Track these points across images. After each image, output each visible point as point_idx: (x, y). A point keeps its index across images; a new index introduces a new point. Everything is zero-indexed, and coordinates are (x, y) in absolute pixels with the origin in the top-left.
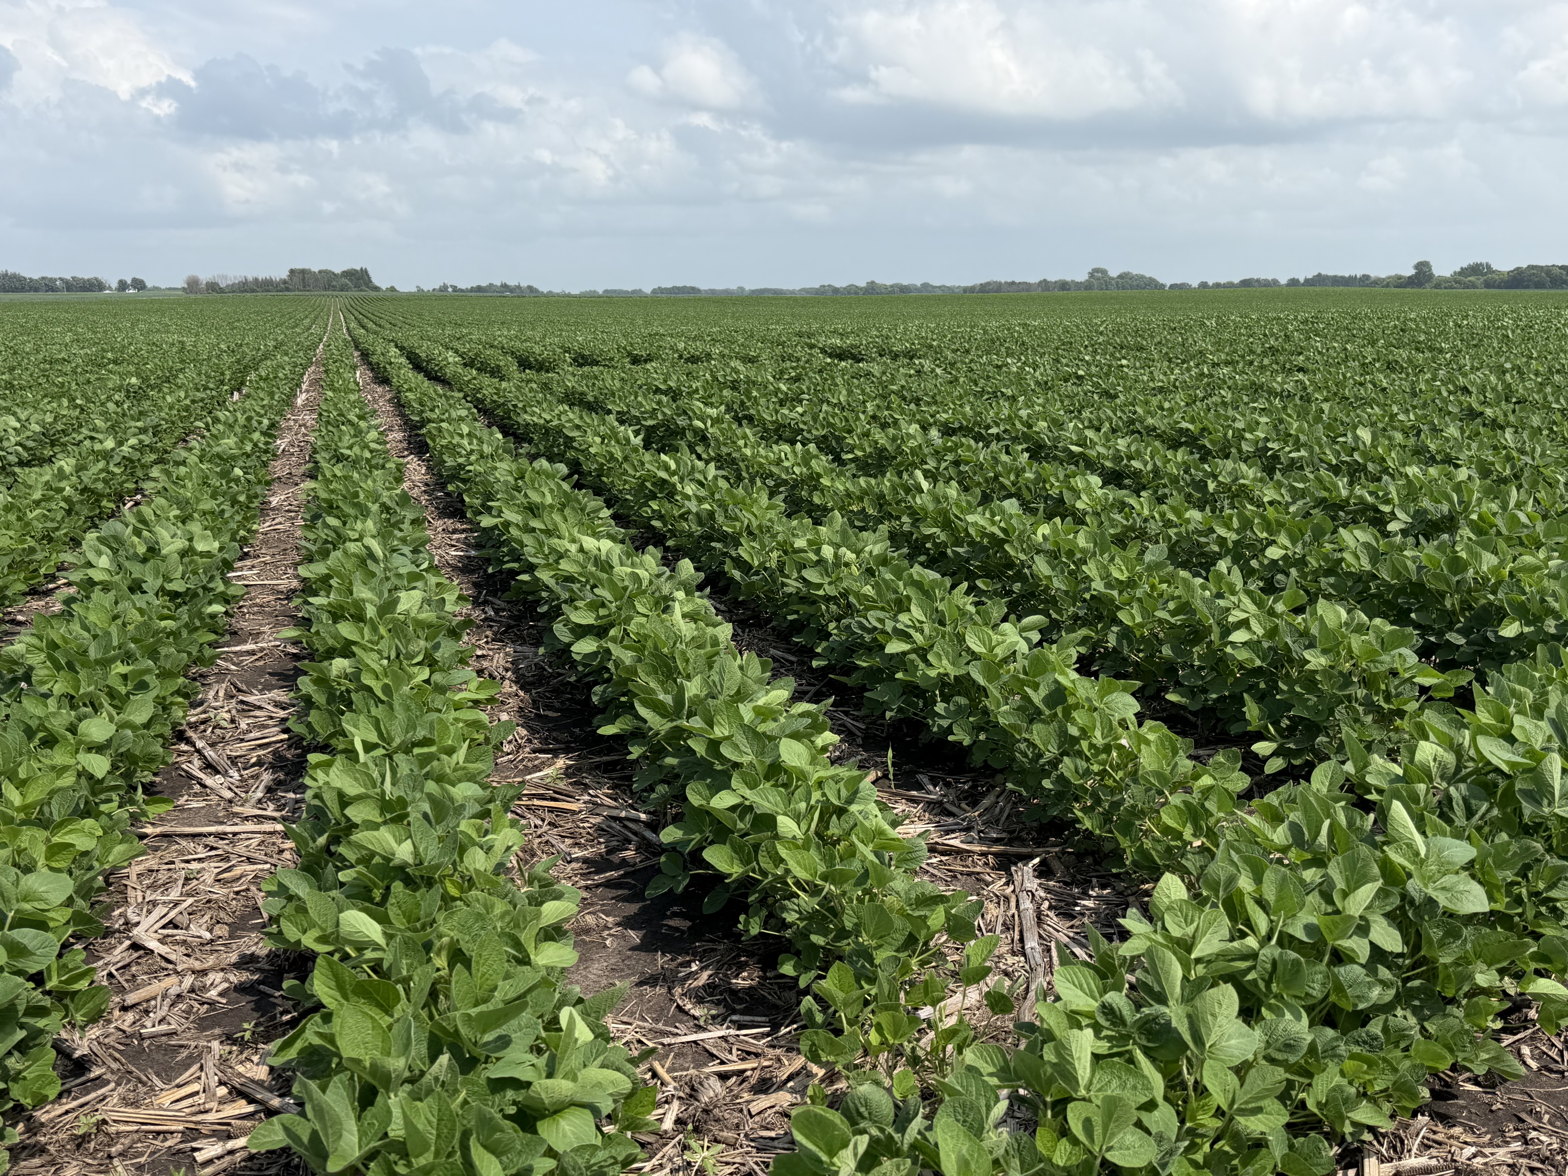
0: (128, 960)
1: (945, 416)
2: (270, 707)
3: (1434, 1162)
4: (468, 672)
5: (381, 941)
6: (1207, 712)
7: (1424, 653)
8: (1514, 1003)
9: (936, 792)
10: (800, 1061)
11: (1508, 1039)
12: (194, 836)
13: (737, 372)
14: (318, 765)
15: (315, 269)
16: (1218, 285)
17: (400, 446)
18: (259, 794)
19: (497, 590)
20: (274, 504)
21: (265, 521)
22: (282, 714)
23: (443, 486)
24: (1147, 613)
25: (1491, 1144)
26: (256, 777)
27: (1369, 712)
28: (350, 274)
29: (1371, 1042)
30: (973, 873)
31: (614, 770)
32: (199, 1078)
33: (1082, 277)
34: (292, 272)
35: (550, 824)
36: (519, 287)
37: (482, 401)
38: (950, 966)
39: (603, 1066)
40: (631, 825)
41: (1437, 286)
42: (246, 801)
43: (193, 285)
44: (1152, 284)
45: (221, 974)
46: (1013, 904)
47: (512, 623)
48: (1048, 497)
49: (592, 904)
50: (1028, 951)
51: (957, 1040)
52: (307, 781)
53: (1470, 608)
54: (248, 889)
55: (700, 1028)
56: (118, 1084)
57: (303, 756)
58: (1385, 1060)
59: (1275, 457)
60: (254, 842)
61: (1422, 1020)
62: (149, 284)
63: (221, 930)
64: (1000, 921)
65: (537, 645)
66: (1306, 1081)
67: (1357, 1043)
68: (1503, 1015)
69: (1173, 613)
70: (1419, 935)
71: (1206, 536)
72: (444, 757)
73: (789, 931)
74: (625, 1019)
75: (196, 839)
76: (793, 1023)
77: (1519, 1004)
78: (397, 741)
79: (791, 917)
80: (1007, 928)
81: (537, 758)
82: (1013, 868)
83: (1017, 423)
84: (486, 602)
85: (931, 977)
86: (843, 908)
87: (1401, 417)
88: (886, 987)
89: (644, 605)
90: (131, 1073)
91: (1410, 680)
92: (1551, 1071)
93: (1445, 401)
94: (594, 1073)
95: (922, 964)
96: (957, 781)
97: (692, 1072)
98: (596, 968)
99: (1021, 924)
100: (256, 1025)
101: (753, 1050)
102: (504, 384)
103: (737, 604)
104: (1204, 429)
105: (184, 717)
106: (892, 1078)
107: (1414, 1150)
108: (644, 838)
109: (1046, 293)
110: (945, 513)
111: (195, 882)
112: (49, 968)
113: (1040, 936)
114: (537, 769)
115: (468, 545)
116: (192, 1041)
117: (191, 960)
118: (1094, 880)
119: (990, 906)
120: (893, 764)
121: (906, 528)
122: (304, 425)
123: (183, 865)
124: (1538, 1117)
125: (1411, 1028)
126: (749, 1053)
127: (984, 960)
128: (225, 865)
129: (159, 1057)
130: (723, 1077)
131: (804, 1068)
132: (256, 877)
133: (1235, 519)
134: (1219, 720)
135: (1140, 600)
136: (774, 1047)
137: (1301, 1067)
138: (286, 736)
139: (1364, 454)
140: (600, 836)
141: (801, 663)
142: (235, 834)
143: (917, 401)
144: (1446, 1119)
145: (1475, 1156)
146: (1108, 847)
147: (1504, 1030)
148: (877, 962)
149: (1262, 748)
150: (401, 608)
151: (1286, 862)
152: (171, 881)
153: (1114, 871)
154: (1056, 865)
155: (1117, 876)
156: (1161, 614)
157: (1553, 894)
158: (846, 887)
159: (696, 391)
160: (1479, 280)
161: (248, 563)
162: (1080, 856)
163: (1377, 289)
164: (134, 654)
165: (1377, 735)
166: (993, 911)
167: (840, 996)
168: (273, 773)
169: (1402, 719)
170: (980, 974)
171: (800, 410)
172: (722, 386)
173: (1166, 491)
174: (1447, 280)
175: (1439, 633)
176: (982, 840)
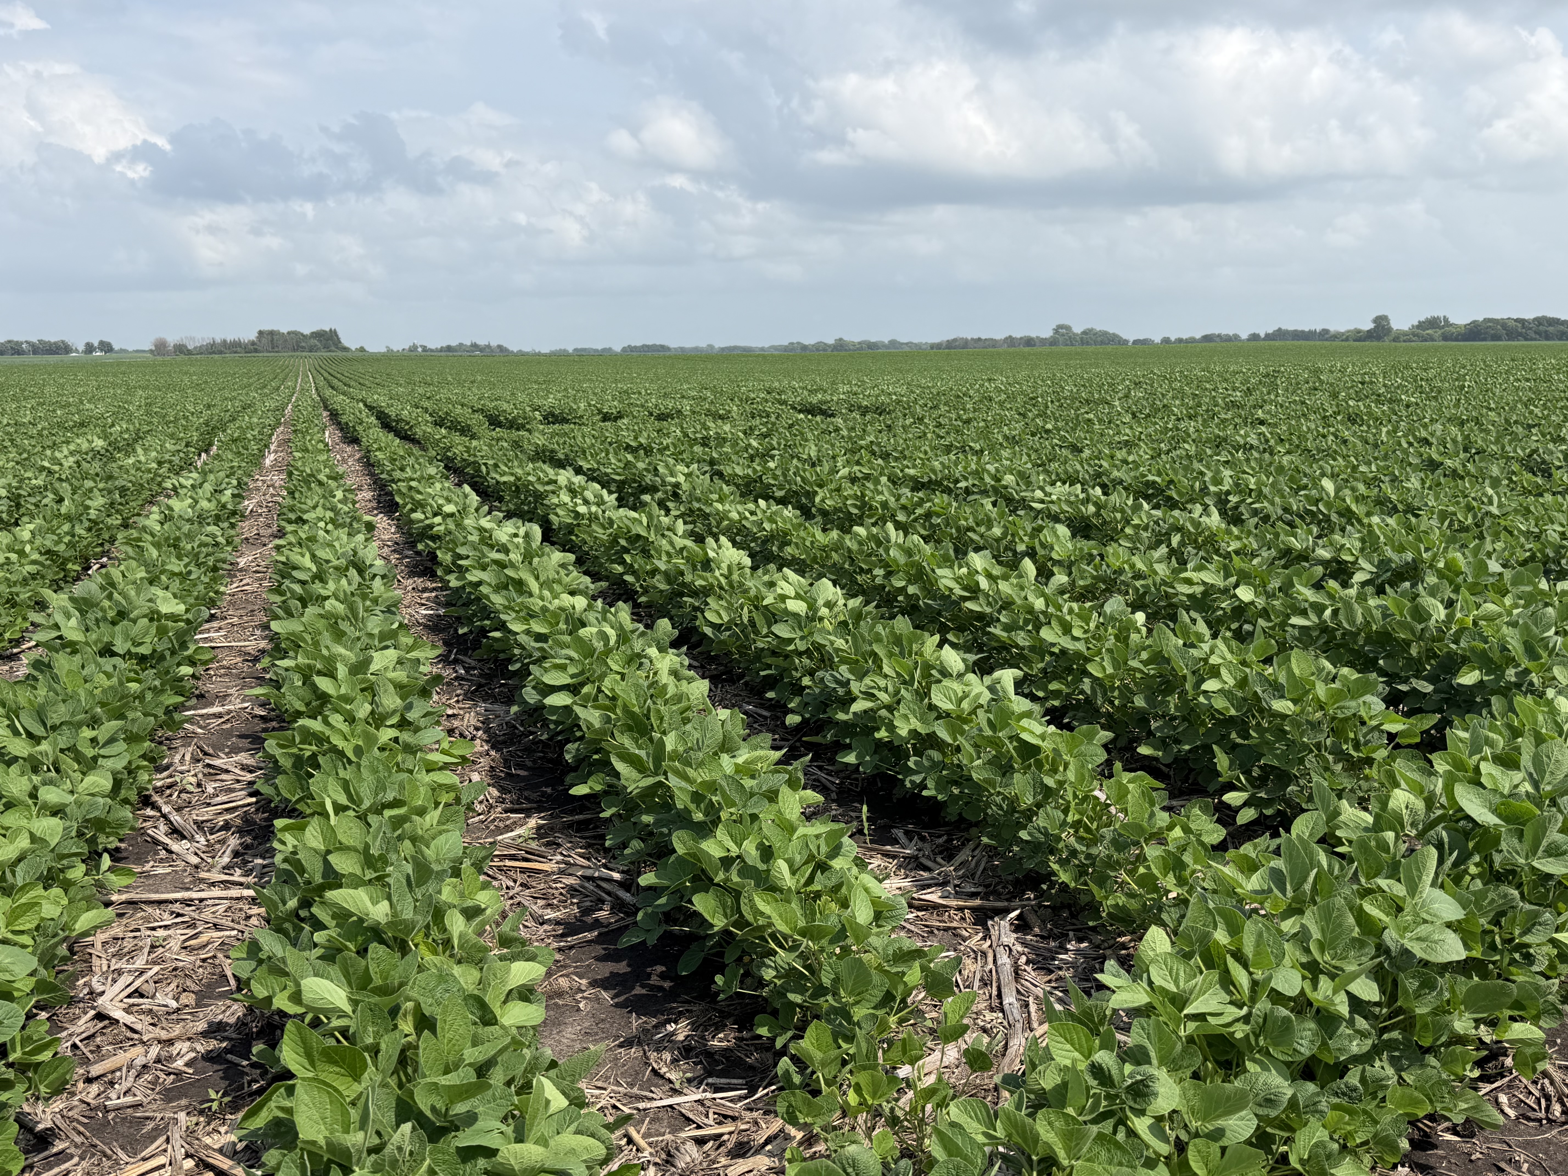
0: (92, 1031)
1: (914, 470)
2: (237, 771)
4: (438, 732)
5: (348, 1009)
6: (1181, 761)
7: (1392, 700)
8: (1491, 1051)
9: (911, 847)
10: (777, 1124)
11: (1486, 1088)
12: (160, 902)
13: (708, 429)
14: (286, 829)
15: (284, 330)
16: (1180, 341)
17: (370, 505)
18: (226, 860)
19: (467, 649)
20: (241, 565)
21: (232, 582)
22: (249, 777)
23: (412, 545)
24: (1118, 664)
26: (222, 842)
27: (1339, 761)
28: (319, 335)
29: (1350, 1093)
30: (950, 928)
31: (587, 829)
32: (165, 1151)
33: (1047, 333)
34: (261, 333)
35: (522, 885)
36: (489, 346)
37: (452, 460)
38: (929, 1023)
39: (578, 1132)
40: (604, 885)
41: (1396, 339)
42: (213, 866)
43: (160, 347)
44: (1115, 340)
45: (188, 1044)
46: (990, 959)
47: (483, 681)
49: (565, 967)
50: (1006, 1007)
51: (936, 1099)
52: (276, 845)
53: (1436, 656)
54: (215, 957)
55: (675, 1092)
56: (82, 1158)
57: (270, 820)
58: (1365, 1112)
60: (221, 909)
61: (1399, 1070)
62: (116, 347)
63: (188, 999)
64: (978, 976)
65: (510, 702)
66: (1285, 1135)
67: (1336, 1094)
68: (1479, 1064)
69: (1145, 663)
70: (1395, 983)
72: (415, 818)
73: (767, 989)
74: (600, 1084)
75: (163, 907)
76: (770, 1084)
77: (1495, 1052)
78: (366, 804)
79: (768, 974)
80: (985, 983)
81: (508, 818)
82: (990, 923)
83: (985, 477)
84: (456, 661)
85: (909, 1035)
86: (820, 964)
87: (1363, 468)
88: (864, 1045)
89: (616, 662)
90: (95, 1146)
91: (1377, 728)
92: (1529, 1119)
93: (1406, 452)
94: (569, 1139)
95: (900, 1022)
96: (932, 835)
97: (668, 1137)
98: (570, 1032)
99: (998, 979)
100: (223, 1096)
101: (730, 1113)
102: (475, 443)
103: (712, 659)
104: (1170, 482)
105: (150, 781)
106: (871, 1140)
108: (618, 898)
109: (1012, 350)
110: (914, 566)
111: (161, 950)
112: (13, 1040)
113: (1018, 992)
114: (508, 829)
115: (438, 604)
116: (157, 1112)
117: (158, 1030)
118: (1071, 934)
119: (967, 961)
120: (868, 819)
121: (878, 581)
122: (273, 486)
123: (149, 933)
125: (1389, 1078)
126: (725, 1117)
127: (962, 1017)
128: (191, 932)
129: (123, 1129)
130: (700, 1141)
131: (782, 1131)
132: (222, 944)
134: (1191, 770)
135: (1110, 652)
136: (751, 1110)
137: (1282, 1121)
138: (254, 800)
139: (1329, 505)
140: (573, 896)
141: (775, 718)
142: (201, 900)
143: (886, 456)
144: (1425, 1170)
146: (1084, 899)
147: (1481, 1078)
148: (855, 1019)
149: (1233, 798)
150: (373, 668)
151: (1263, 912)
152: (138, 949)
153: (1091, 924)
154: (1032, 918)
155: (1093, 929)
156: (1133, 664)
157: (1527, 939)
158: (824, 942)
159: (667, 448)
160: (1438, 334)
161: (215, 624)
162: (1055, 909)
163: (1337, 343)
164: (100, 719)
165: (1347, 783)
166: (970, 967)
167: (818, 1055)
168: (241, 837)
169: (1371, 767)
170: (959, 1032)
171: (771, 465)
172: (693, 442)
174: (1405, 334)
175: (1406, 681)
176: (958, 895)
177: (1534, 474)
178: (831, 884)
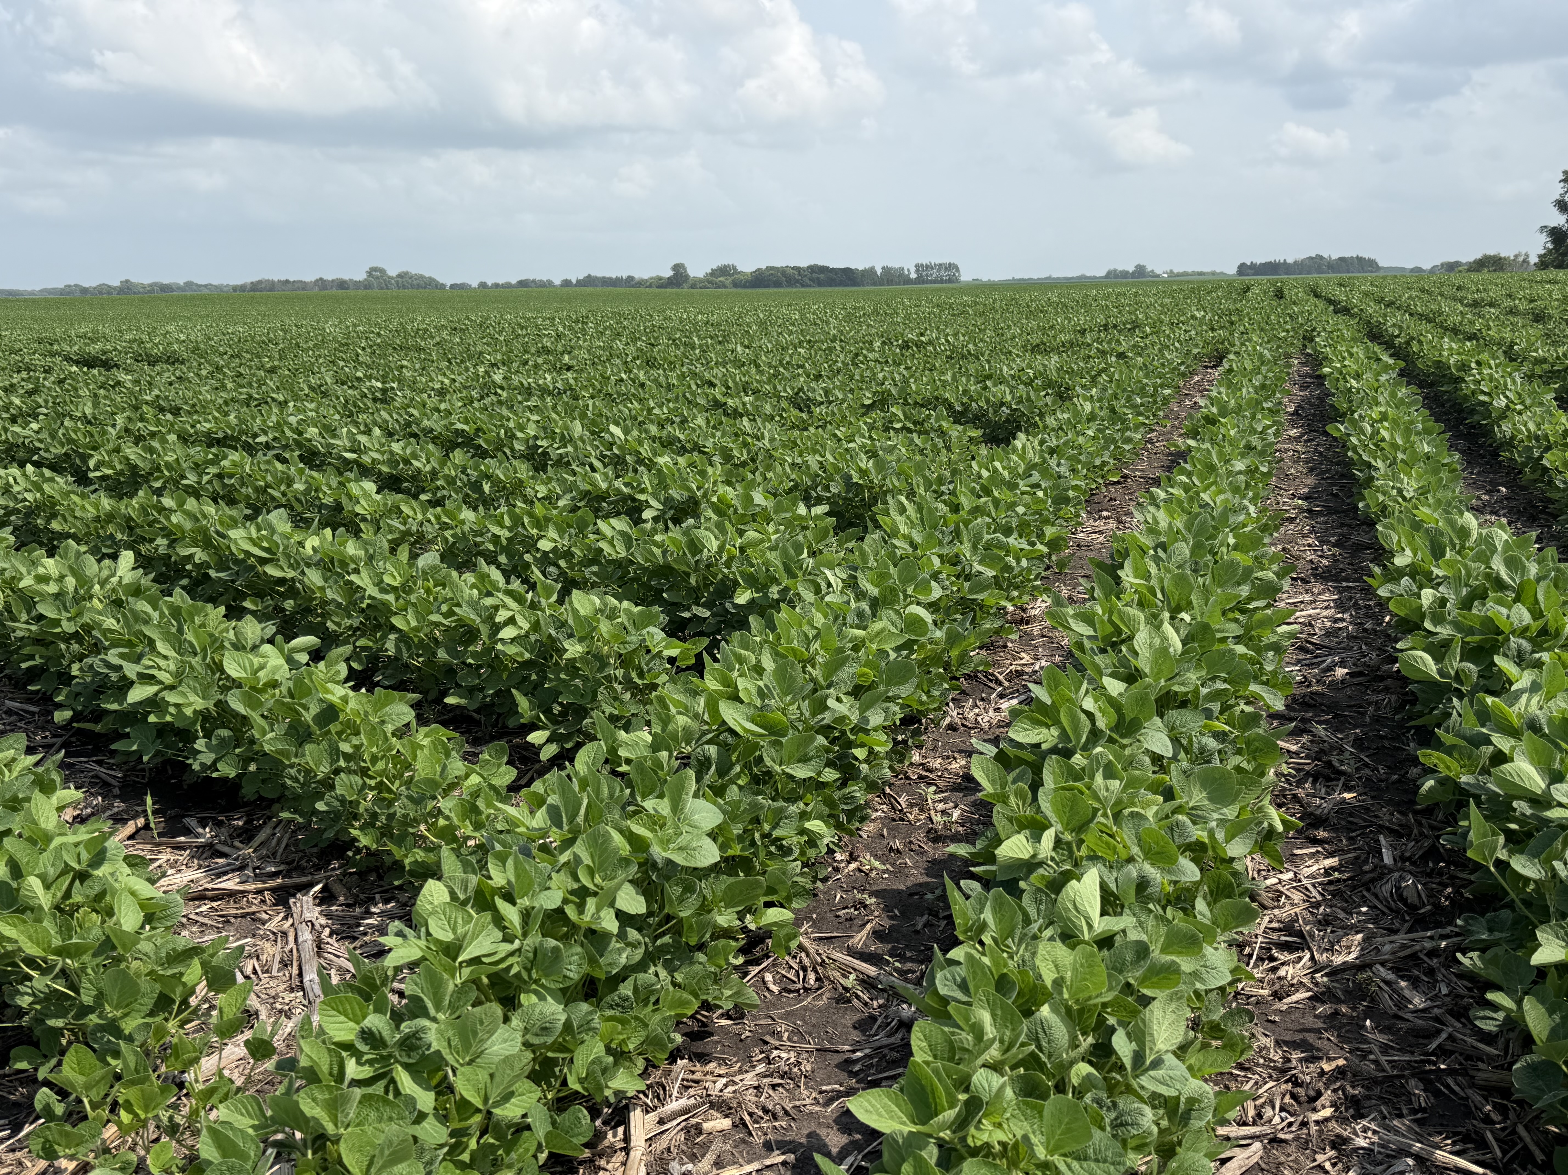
1: (208, 425)
3: (692, 1101)
6: (483, 708)
7: (672, 628)
9: (207, 834)
11: (753, 971)
16: (496, 285)
24: (421, 617)
25: (741, 1071)
27: (627, 690)
29: (623, 1004)
30: (248, 914)
33: (360, 276)
41: (693, 286)
44: (431, 284)
46: (291, 938)
48: (321, 506)
50: (307, 984)
51: (216, 1098)
53: (711, 583)
58: (636, 1018)
59: (545, 454)
61: (671, 971)
64: (278, 958)
66: (565, 1056)
67: (611, 1007)
68: (742, 951)
69: (447, 616)
70: (660, 892)
71: (481, 535)
73: (25, 1018)
77: (761, 937)
79: (25, 1001)
80: (285, 964)
82: (292, 901)
83: (286, 430)
86: (81, 982)
87: (656, 411)
88: (132, 1060)
91: (659, 654)
92: (789, 991)
93: (693, 393)
95: (182, 1024)
96: (230, 819)
99: (299, 957)
104: (478, 430)
107: (675, 1094)
109: (323, 293)
110: (204, 531)
113: (320, 966)
118: (377, 896)
119: (266, 945)
120: (154, 812)
121: (161, 551)
124: (778, 1035)
125: (662, 981)
133: (506, 517)
134: (497, 714)
135: (414, 605)
137: (560, 1044)
139: (620, 448)
141: (43, 714)
143: (176, 411)
144: (702, 1058)
145: (726, 1086)
146: (387, 860)
147: (747, 963)
148: (126, 1032)
149: (536, 737)
153: (396, 883)
154: (337, 888)
155: (400, 888)
156: (435, 618)
157: (776, 833)
158: (86, 958)
160: (728, 281)
162: (361, 874)
163: (642, 289)
165: (634, 709)
166: (269, 950)
167: (80, 1080)
169: (656, 692)
170: (235, 1025)
171: (35, 426)
173: (445, 492)
174: (701, 281)
175: (688, 609)
176: (257, 878)
177: (801, 410)
178: (92, 893)
